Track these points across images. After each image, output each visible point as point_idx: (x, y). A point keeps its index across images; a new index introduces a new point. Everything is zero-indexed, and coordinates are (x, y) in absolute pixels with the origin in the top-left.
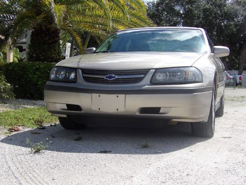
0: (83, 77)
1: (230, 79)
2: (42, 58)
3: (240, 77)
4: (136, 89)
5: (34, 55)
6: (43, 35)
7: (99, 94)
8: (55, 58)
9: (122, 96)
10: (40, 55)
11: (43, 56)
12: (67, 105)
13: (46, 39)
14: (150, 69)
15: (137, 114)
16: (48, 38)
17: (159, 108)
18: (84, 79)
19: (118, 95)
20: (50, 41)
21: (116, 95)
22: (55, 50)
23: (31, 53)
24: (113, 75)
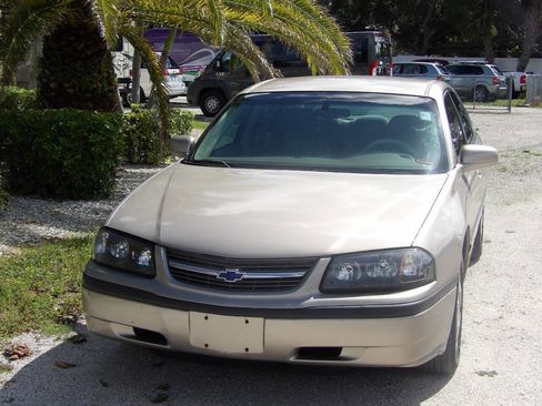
0: (170, 268)
1: (500, 83)
2: (70, 91)
3: (523, 77)
4: (289, 306)
5: (52, 85)
6: (72, 38)
7: (205, 315)
8: (100, 91)
9: (257, 322)
10: (67, 85)
11: (73, 87)
12: (135, 329)
13: (79, 48)
14: (319, 258)
15: (292, 359)
16: (82, 45)
17: (339, 349)
18: (171, 273)
19: (248, 318)
20: (89, 53)
21: (243, 319)
22: (100, 72)
23: (45, 80)
24: (237, 271)
